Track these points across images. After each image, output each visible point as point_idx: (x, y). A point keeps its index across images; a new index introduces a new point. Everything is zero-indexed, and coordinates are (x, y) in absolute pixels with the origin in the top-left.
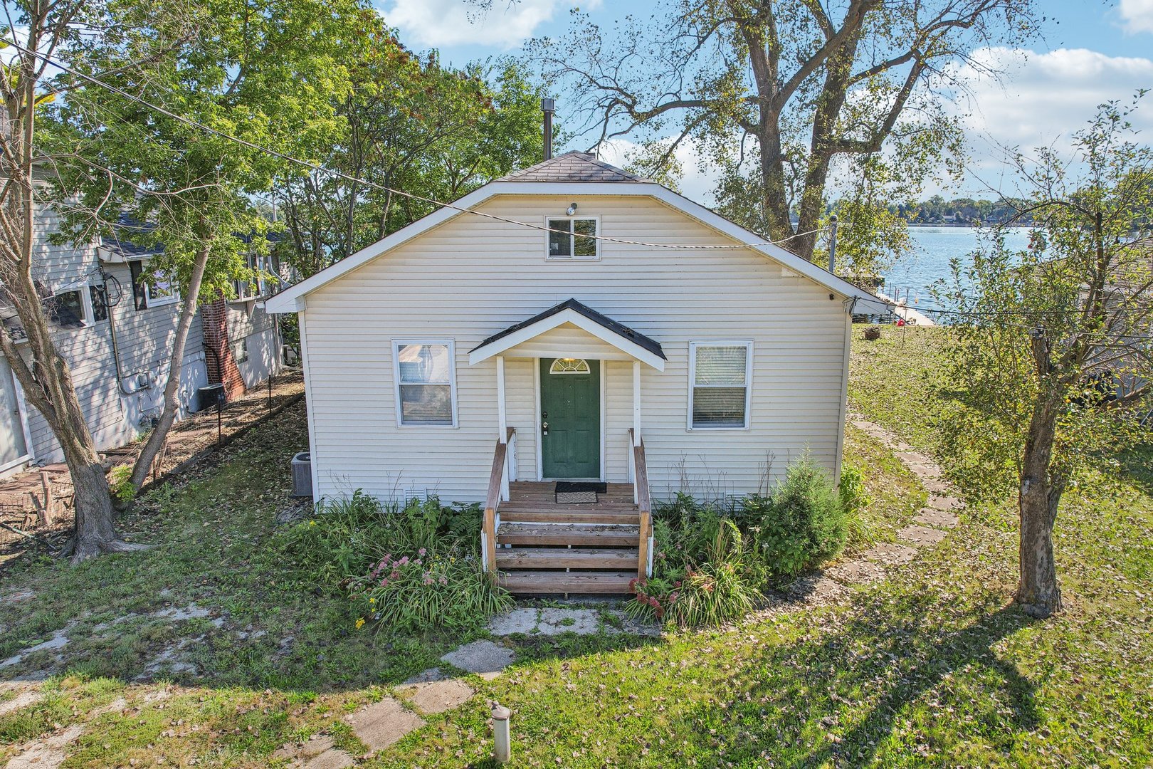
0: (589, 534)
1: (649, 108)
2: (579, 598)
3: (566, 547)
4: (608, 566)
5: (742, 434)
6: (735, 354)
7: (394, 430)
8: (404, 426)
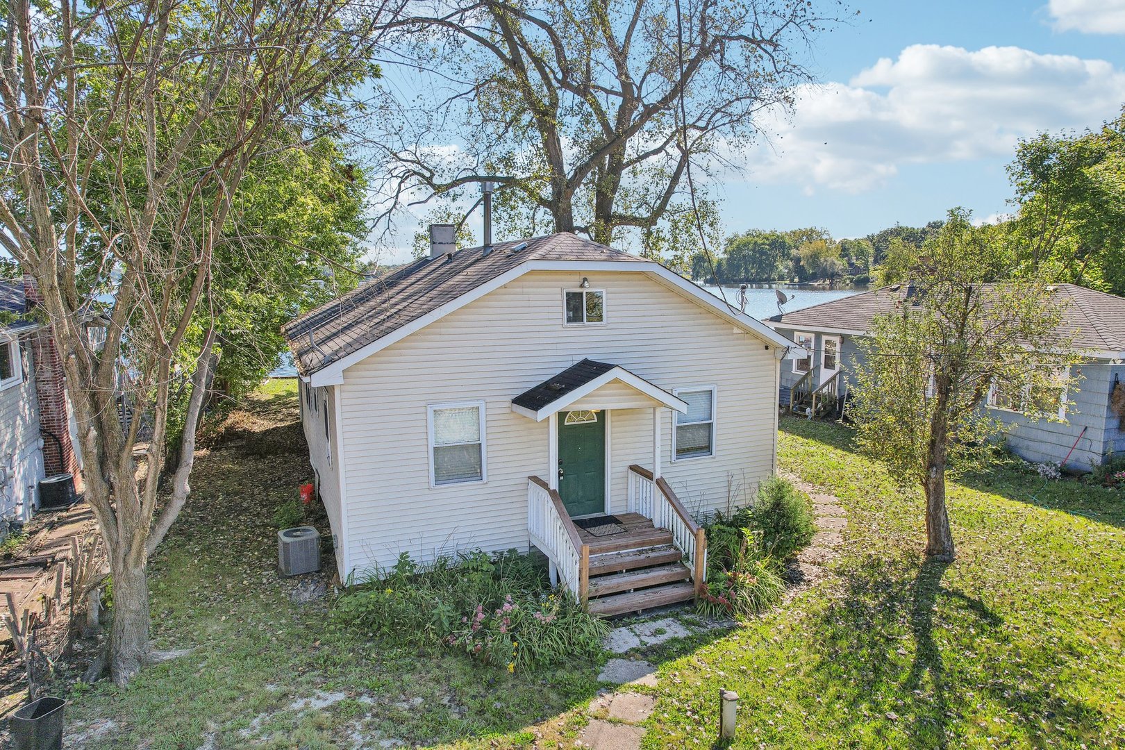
0: (638, 558)
1: (449, 181)
2: (653, 612)
3: (621, 572)
4: (664, 581)
5: (708, 461)
6: (704, 397)
7: (427, 492)
8: (437, 487)
